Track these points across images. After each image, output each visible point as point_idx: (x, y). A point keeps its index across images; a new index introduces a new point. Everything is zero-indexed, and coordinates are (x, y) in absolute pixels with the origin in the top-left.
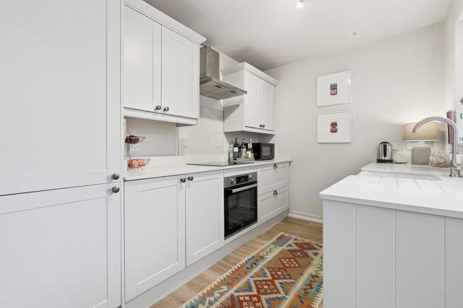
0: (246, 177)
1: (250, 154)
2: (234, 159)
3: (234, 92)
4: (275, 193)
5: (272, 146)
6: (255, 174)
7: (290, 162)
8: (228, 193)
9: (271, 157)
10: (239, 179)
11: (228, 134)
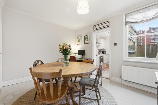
0: (102, 56)
1: (102, 53)
2: (99, 54)
3: (100, 44)
4: (106, 59)
5: (105, 52)
6: (103, 56)
7: (109, 54)
8: (100, 58)
9: (105, 53)
10: (101, 56)
11: (98, 50)
